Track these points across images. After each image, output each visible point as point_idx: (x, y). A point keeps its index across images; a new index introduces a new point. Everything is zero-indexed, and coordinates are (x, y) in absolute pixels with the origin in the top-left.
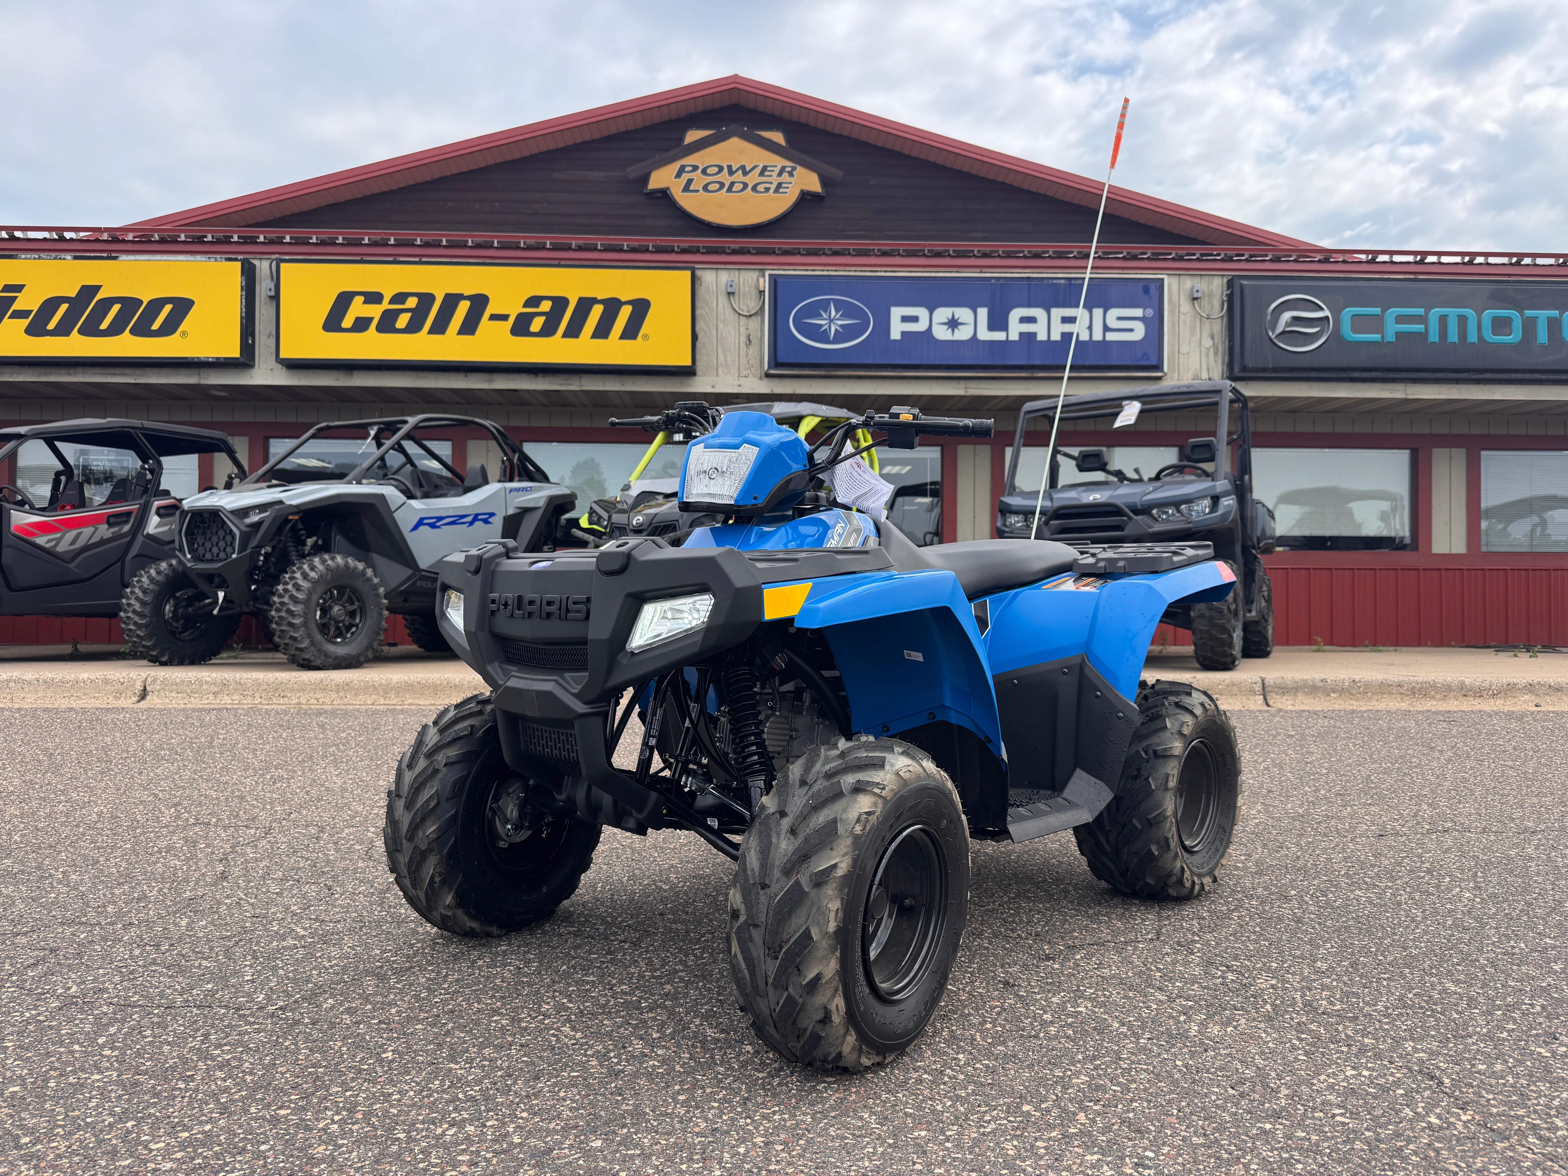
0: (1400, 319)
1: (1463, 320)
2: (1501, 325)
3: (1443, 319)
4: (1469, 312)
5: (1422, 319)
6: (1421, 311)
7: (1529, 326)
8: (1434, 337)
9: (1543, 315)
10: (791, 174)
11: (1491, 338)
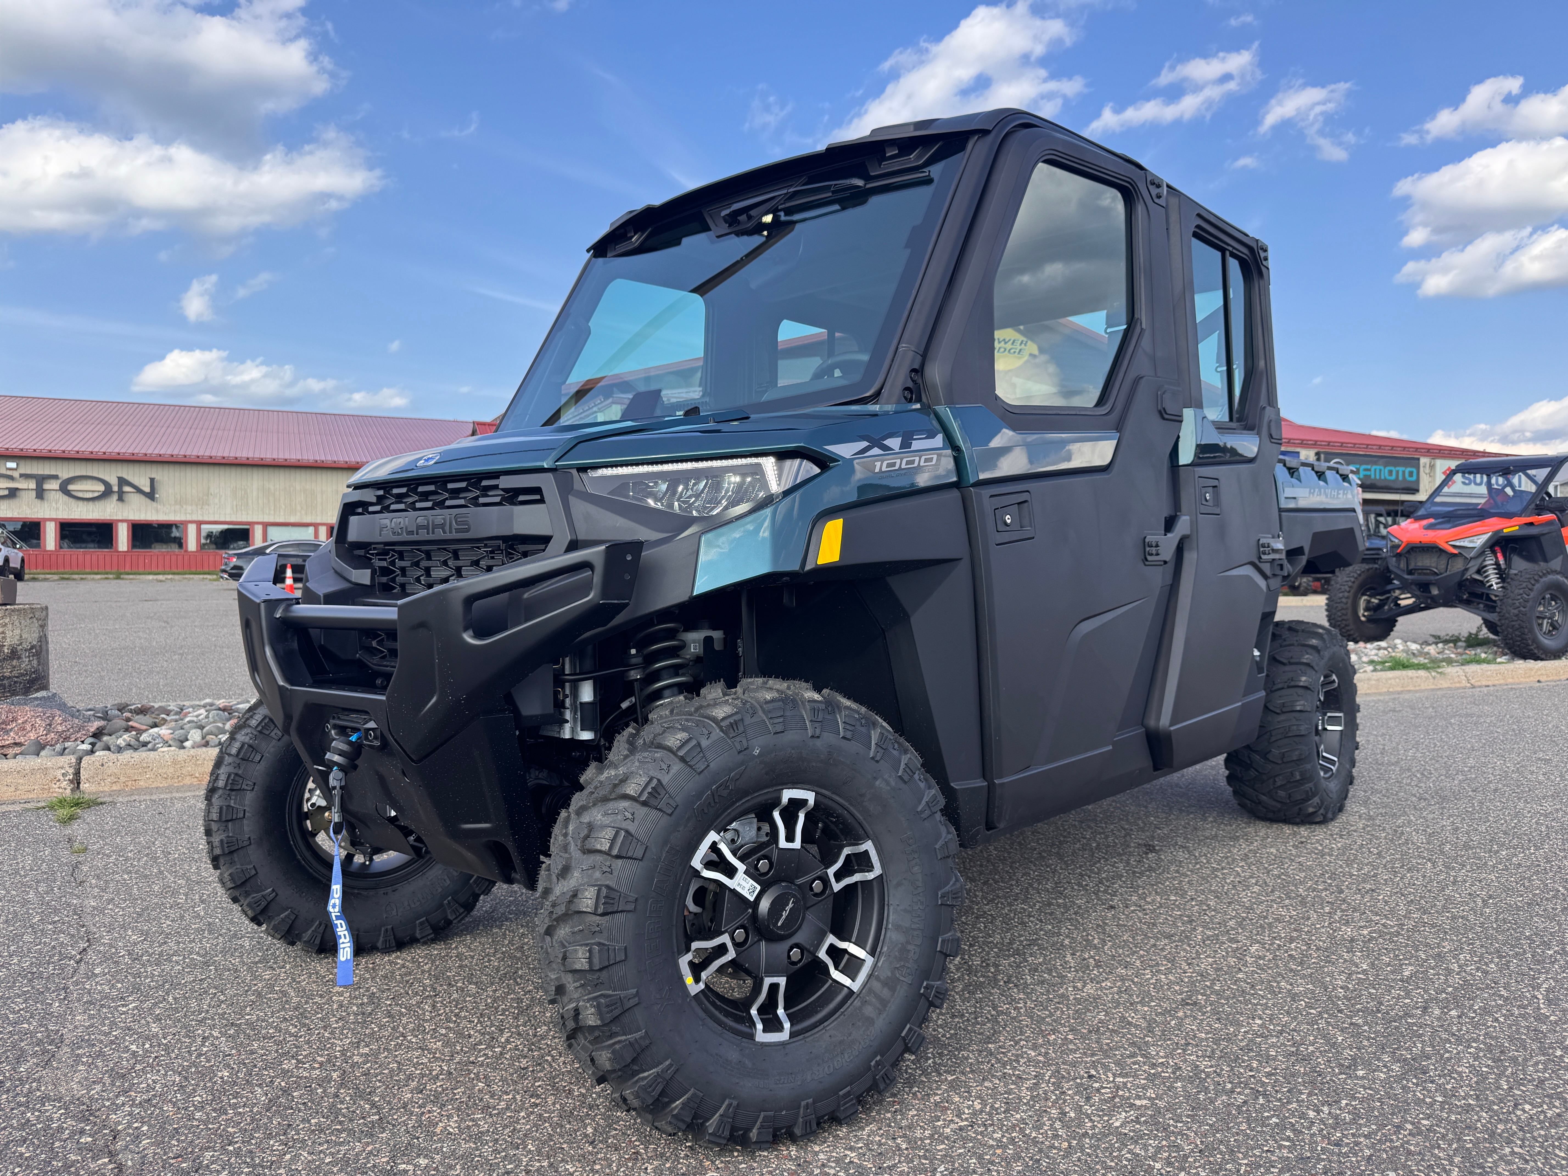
0: (1365, 470)
1: (1380, 470)
2: (1390, 472)
3: (1375, 470)
4: (1382, 468)
5: (1369, 470)
6: (1369, 467)
7: (1397, 472)
8: (1373, 477)
9: (1401, 469)
10: (1025, 345)
11: (1389, 478)
